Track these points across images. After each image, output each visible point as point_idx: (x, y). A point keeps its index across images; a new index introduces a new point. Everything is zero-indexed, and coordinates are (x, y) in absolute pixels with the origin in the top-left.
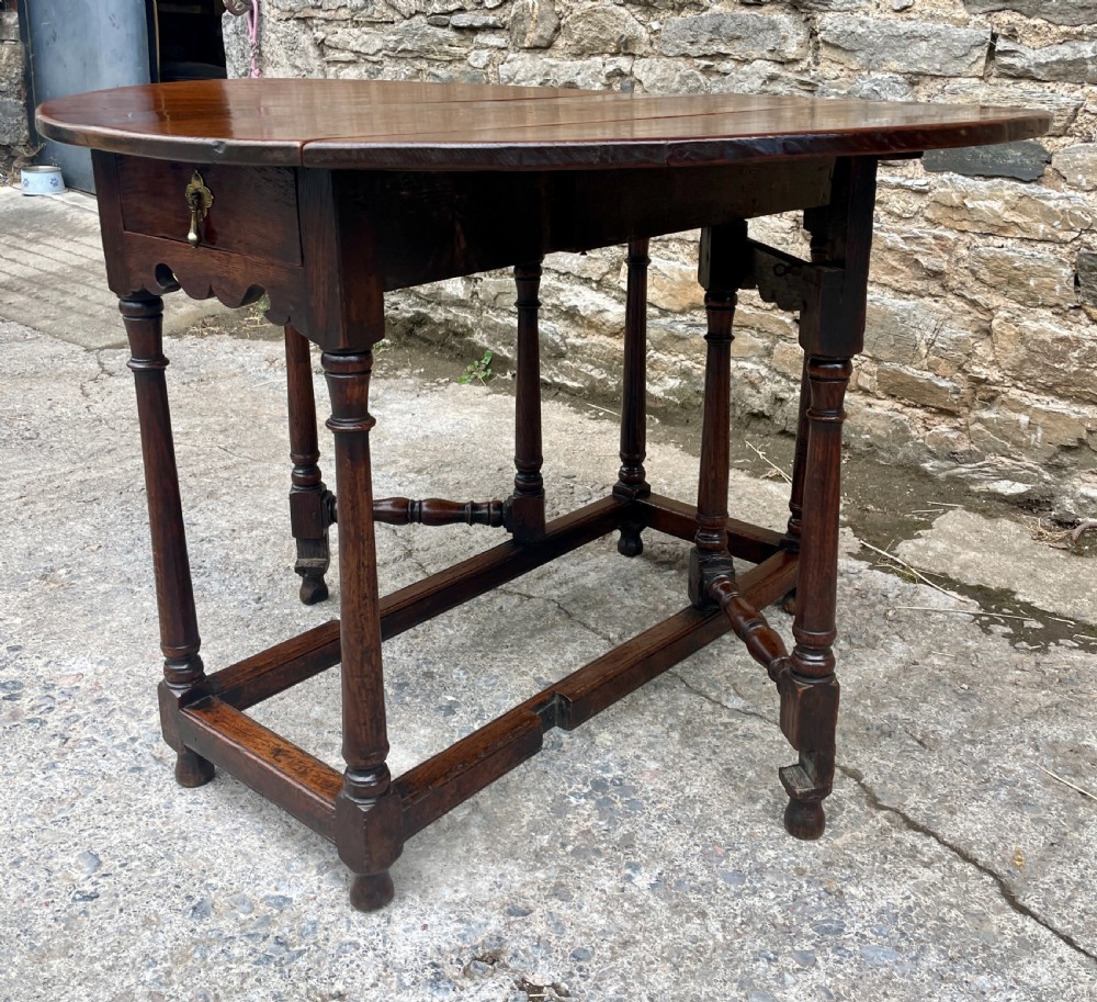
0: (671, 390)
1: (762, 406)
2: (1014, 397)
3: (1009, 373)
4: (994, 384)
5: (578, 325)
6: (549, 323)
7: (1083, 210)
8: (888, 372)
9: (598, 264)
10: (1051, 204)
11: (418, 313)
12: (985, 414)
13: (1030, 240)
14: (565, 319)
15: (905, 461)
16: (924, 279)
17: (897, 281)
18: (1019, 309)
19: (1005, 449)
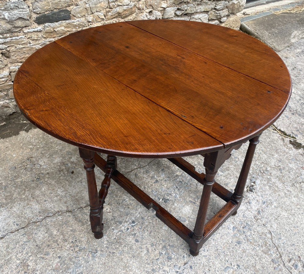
7: (82, 22)
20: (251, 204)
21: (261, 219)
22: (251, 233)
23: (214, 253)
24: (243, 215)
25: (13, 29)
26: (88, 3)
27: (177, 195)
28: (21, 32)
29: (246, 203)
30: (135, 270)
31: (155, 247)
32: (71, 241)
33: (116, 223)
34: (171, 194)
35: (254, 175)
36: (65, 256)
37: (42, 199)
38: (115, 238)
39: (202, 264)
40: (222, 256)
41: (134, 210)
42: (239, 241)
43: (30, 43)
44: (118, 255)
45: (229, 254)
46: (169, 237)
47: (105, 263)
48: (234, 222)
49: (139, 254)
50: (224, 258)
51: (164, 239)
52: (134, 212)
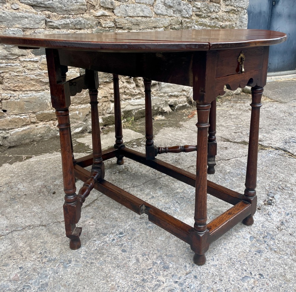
2: (73, 108)
8: (39, 115)
15: (52, 136)
16: (44, 85)
17: (36, 88)
19: (74, 121)
20: (271, 216)
21: (287, 229)
22: (275, 242)
23: (227, 262)
24: (262, 225)
25: (9, 56)
27: (177, 208)
28: (17, 60)
29: (265, 215)
30: (118, 280)
31: (147, 256)
32: (39, 252)
33: (99, 235)
34: (169, 208)
35: (271, 191)
36: (28, 267)
37: (13, 215)
38: (96, 249)
39: (210, 274)
40: (238, 265)
41: (123, 223)
42: (260, 250)
43: (25, 72)
44: (97, 265)
45: (248, 264)
46: (167, 247)
47: (79, 273)
48: (251, 232)
49: (126, 263)
50: (241, 267)
51: (159, 249)
52: (123, 225)
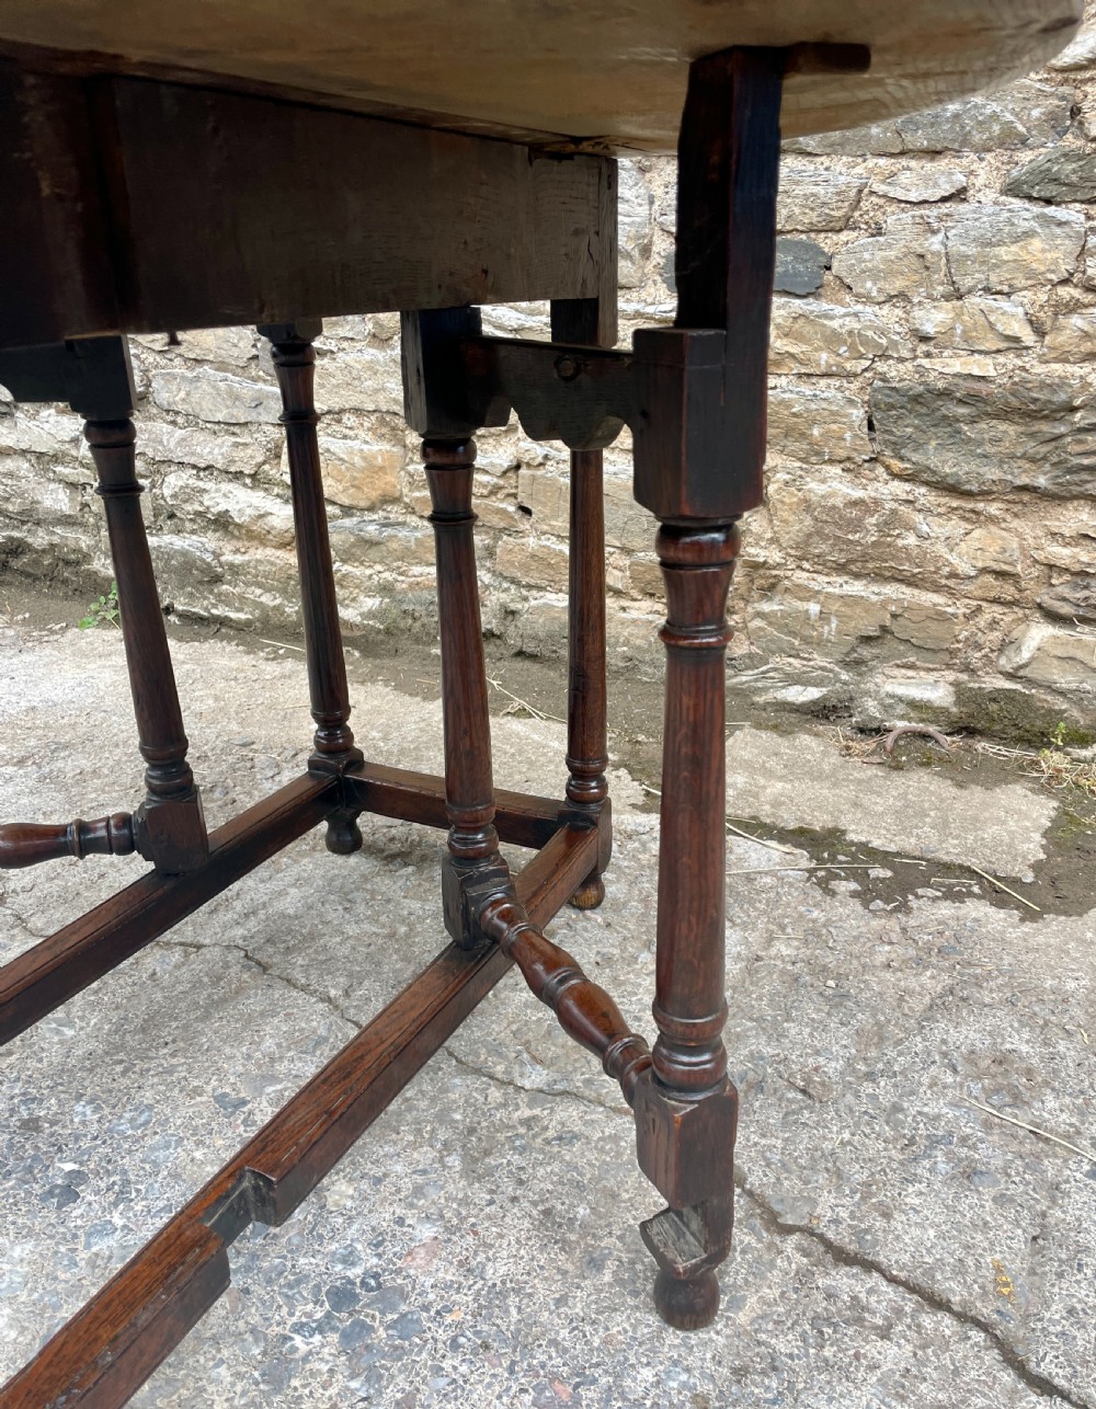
0: (370, 612)
1: (490, 623)
2: (800, 582)
3: (793, 552)
4: (774, 568)
5: (234, 537)
6: (194, 537)
7: (876, 329)
8: (642, 565)
9: (249, 451)
10: (835, 324)
11: (11, 539)
12: (766, 607)
13: (809, 375)
14: (215, 531)
18: (801, 468)
19: (793, 647)
26: (939, 230)
